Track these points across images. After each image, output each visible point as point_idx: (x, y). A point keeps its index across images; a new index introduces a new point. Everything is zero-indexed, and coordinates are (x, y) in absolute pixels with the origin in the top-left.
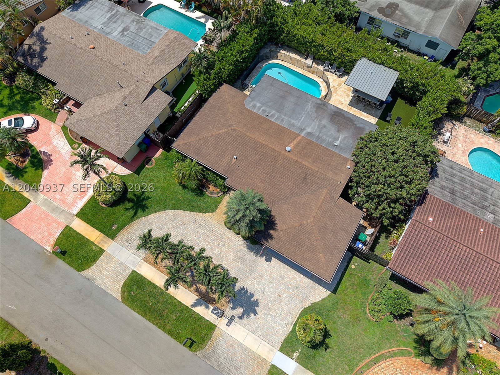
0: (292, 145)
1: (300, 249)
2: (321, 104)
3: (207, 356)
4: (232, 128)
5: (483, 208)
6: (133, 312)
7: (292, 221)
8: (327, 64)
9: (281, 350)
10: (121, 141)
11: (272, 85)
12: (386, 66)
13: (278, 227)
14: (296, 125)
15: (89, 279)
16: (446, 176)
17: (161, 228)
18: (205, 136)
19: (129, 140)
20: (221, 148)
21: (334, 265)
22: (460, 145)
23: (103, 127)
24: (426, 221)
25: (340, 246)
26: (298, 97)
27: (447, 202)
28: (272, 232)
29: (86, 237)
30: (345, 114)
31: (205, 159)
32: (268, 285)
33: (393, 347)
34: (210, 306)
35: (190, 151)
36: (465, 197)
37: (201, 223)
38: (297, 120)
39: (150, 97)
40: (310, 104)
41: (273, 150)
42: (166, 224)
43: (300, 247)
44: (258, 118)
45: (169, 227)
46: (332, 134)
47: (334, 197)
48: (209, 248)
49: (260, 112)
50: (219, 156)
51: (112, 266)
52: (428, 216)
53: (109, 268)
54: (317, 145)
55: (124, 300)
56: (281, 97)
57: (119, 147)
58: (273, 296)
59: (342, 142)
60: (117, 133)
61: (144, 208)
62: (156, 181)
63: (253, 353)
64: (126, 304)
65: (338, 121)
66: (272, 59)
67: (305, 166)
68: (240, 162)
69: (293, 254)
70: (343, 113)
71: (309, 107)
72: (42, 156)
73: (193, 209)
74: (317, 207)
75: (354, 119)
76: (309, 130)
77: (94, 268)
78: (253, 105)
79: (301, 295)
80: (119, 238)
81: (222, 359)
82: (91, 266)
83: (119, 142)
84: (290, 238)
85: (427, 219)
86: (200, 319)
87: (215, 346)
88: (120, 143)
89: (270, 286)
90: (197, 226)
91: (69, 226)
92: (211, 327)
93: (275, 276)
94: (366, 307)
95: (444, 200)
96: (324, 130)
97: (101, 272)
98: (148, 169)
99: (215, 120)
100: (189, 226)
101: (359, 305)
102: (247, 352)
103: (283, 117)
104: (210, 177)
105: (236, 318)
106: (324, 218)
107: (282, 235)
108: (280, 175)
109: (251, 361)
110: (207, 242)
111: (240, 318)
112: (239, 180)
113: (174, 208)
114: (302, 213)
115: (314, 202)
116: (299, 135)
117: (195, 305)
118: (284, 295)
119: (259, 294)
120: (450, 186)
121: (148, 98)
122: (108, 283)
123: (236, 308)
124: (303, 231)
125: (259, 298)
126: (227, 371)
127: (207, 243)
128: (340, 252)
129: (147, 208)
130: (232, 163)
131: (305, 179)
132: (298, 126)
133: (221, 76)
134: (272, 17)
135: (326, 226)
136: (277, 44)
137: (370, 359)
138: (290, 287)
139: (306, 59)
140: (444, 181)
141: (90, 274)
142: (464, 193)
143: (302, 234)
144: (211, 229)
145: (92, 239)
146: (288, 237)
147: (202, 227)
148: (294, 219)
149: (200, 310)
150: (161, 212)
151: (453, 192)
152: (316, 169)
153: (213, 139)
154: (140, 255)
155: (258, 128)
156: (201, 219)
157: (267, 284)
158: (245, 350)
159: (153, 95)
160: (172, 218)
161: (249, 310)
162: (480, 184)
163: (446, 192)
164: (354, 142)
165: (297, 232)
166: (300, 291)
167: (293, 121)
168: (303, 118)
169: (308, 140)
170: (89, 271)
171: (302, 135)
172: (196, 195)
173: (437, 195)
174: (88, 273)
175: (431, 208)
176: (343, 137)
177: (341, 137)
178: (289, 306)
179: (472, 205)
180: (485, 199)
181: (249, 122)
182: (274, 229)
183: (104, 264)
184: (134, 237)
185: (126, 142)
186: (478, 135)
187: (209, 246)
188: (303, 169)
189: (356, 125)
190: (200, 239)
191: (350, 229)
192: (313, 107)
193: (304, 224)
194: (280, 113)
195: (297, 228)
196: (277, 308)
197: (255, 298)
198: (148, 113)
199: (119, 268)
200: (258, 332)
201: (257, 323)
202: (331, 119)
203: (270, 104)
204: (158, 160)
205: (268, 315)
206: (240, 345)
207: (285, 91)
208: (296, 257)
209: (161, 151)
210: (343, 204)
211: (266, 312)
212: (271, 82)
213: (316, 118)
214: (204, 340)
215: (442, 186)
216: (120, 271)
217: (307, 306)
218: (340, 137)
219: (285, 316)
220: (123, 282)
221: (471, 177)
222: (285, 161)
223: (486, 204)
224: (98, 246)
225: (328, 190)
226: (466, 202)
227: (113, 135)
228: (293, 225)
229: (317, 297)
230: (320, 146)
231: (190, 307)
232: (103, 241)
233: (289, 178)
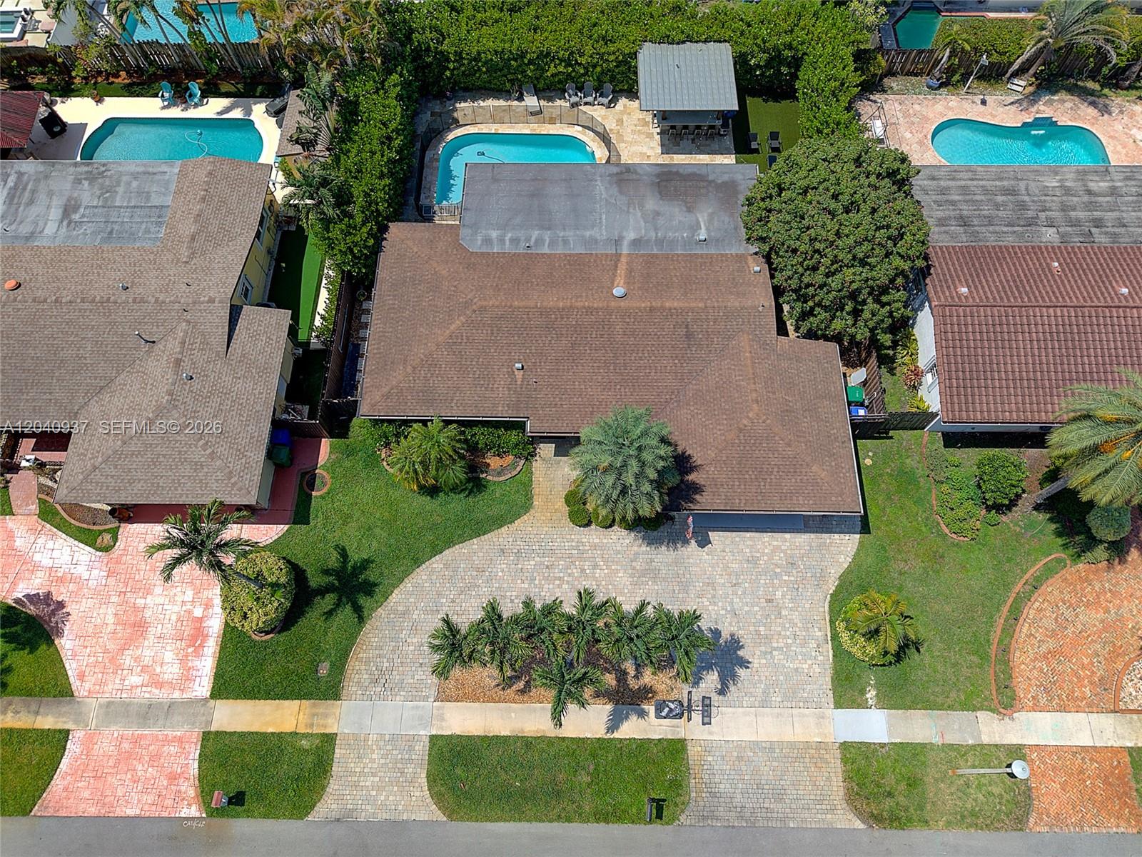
0: (620, 280)
1: (769, 480)
2: (622, 173)
3: (705, 814)
4: (474, 307)
5: (1030, 225)
6: (490, 826)
7: (719, 433)
8: (571, 92)
9: (838, 705)
10: (231, 465)
11: (495, 180)
12: (697, 42)
13: (698, 458)
14: (599, 238)
15: (338, 820)
16: (934, 197)
17: (435, 608)
18: (423, 354)
19: (248, 454)
20: (474, 363)
21: (848, 475)
22: (908, 135)
23: (164, 456)
24: (959, 298)
25: (835, 431)
26: (565, 180)
27: (966, 244)
28: (691, 477)
29: (270, 730)
30: (681, 171)
31: (453, 405)
32: (735, 593)
33: (1027, 570)
34: (646, 707)
35: (409, 404)
36: (990, 221)
37: (518, 547)
38: (593, 226)
39: (236, 332)
40: (599, 183)
41: (590, 311)
42: (439, 594)
43: (766, 477)
44: (512, 260)
45: (452, 597)
46: (680, 222)
47: (768, 342)
48: (568, 590)
49: (508, 247)
50: (482, 382)
51: (374, 756)
52: (956, 288)
53: (370, 765)
54: (666, 257)
55: (451, 814)
56: (532, 196)
57: (233, 480)
58: (756, 608)
59: (711, 228)
60: (208, 452)
61: (369, 589)
62: (357, 515)
63: (792, 745)
64: (462, 819)
65: (675, 191)
66: (450, 130)
67: (675, 309)
68: (534, 370)
69: (760, 498)
70: (675, 170)
71: (601, 188)
72: (31, 610)
73: (480, 528)
74: (749, 379)
75: (703, 171)
76: (631, 235)
77: (336, 787)
78: (483, 240)
79: (809, 575)
80: (351, 685)
81: (738, 800)
82: (323, 788)
83: (228, 470)
84: (735, 469)
85: (957, 292)
86: (642, 746)
87: (708, 781)
88: (231, 472)
89: (740, 593)
90: (512, 558)
91: (209, 733)
92: (676, 749)
93: (737, 566)
94: (939, 524)
95: (960, 245)
96: (661, 221)
97: (356, 786)
98: (322, 497)
99: (422, 309)
100: (494, 570)
101: (924, 529)
102: (777, 751)
103: (562, 234)
104: (482, 436)
105: (716, 698)
106: (774, 393)
107: (716, 472)
108: (634, 355)
109: (797, 764)
110: (556, 578)
111: (722, 692)
112: (554, 409)
113: (436, 550)
114: (727, 407)
115: (737, 373)
116: (618, 256)
117: (614, 724)
118: (779, 594)
119: (728, 620)
120: (952, 214)
121: (235, 337)
122: (391, 798)
123: (701, 678)
124: (752, 441)
125: (733, 629)
126: (764, 815)
127: (557, 582)
128: (843, 443)
129: (375, 585)
130: (519, 383)
131: (689, 336)
132: (605, 238)
133: (377, 210)
134: (409, 38)
135: (788, 408)
136: (441, 96)
137: (1004, 616)
138: (778, 570)
139: (520, 98)
140: (937, 210)
141: (333, 806)
142: (983, 212)
143: (754, 448)
144: (547, 547)
145: (288, 727)
146: (729, 469)
147: (524, 555)
148: (718, 427)
149: (632, 729)
150: (412, 575)
151: (964, 222)
152: (700, 305)
153: (446, 353)
154: (424, 694)
155: (527, 282)
156: (511, 540)
157: (730, 593)
158: (772, 749)
159: (242, 323)
160: (446, 573)
161: (728, 665)
162: (998, 183)
163: (953, 228)
164: (732, 215)
165: (742, 448)
166: (802, 567)
167: (588, 234)
168: (604, 217)
169: (643, 255)
170: (329, 802)
171: (625, 250)
172: (470, 493)
173: (943, 242)
174: (327, 806)
175: (949, 269)
176: (706, 218)
177: (702, 218)
178: (800, 609)
179: (1010, 229)
180: (1022, 206)
181: (499, 278)
182: (692, 469)
183: (352, 765)
184: (386, 664)
185: (243, 460)
186: (926, 102)
187: (566, 586)
188: (674, 317)
189: (713, 181)
190: (537, 582)
191: (833, 389)
192: (608, 186)
193: (746, 426)
194: (549, 229)
195: (737, 441)
196: (780, 629)
197: (725, 635)
198: (254, 371)
199: (394, 752)
200: (774, 699)
201: (760, 681)
202: (660, 193)
203: (518, 220)
204: (331, 467)
205: (771, 652)
206: (755, 745)
207: (533, 180)
208: (769, 502)
209: (326, 444)
210: (791, 346)
211: (763, 649)
212: (490, 175)
213: (629, 204)
214: (677, 785)
215: (940, 220)
216: (400, 756)
217: (834, 588)
218: (700, 219)
219: (804, 633)
220: (424, 775)
221: (976, 179)
222: (628, 320)
223: (1030, 214)
224: (312, 735)
225: (748, 334)
226: (997, 228)
227: (203, 459)
228: (725, 440)
229: (840, 560)
230: (673, 256)
231: (609, 736)
232: (317, 715)
233: (656, 352)
